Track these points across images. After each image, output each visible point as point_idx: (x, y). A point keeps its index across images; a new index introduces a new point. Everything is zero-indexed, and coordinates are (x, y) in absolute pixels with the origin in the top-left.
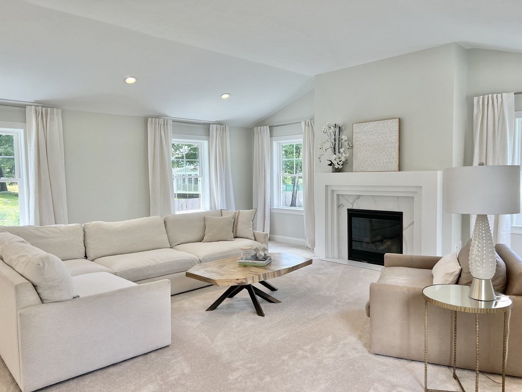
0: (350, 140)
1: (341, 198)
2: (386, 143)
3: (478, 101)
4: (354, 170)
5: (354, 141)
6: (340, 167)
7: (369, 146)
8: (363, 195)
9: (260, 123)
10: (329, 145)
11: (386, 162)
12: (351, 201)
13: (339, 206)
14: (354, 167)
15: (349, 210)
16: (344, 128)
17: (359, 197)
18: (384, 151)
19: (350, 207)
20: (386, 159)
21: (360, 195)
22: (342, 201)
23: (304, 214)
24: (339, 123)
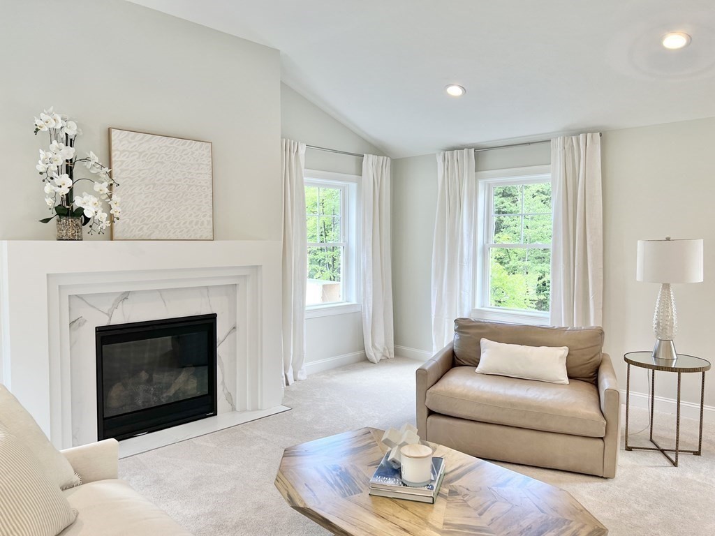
2: (190, 186)
4: (116, 234)
7: (154, 185)
8: (134, 292)
11: (191, 222)
12: (106, 309)
13: (70, 326)
14: (118, 228)
15: (99, 329)
17: (125, 296)
18: (186, 200)
19: (104, 322)
20: (191, 215)
21: (128, 293)
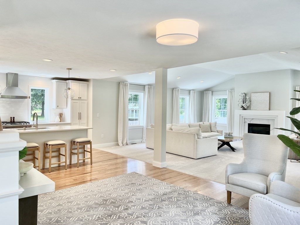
0: (250, 99)
1: (245, 119)
2: (264, 101)
3: (298, 88)
4: (251, 109)
5: (251, 99)
6: (246, 108)
7: (258, 101)
9: (207, 90)
10: (241, 100)
11: (264, 107)
12: (250, 121)
13: (244, 122)
14: (251, 108)
15: (249, 124)
16: (247, 94)
17: (253, 119)
18: (263, 103)
19: (249, 123)
22: (246, 120)
23: (227, 126)
24: (246, 92)
